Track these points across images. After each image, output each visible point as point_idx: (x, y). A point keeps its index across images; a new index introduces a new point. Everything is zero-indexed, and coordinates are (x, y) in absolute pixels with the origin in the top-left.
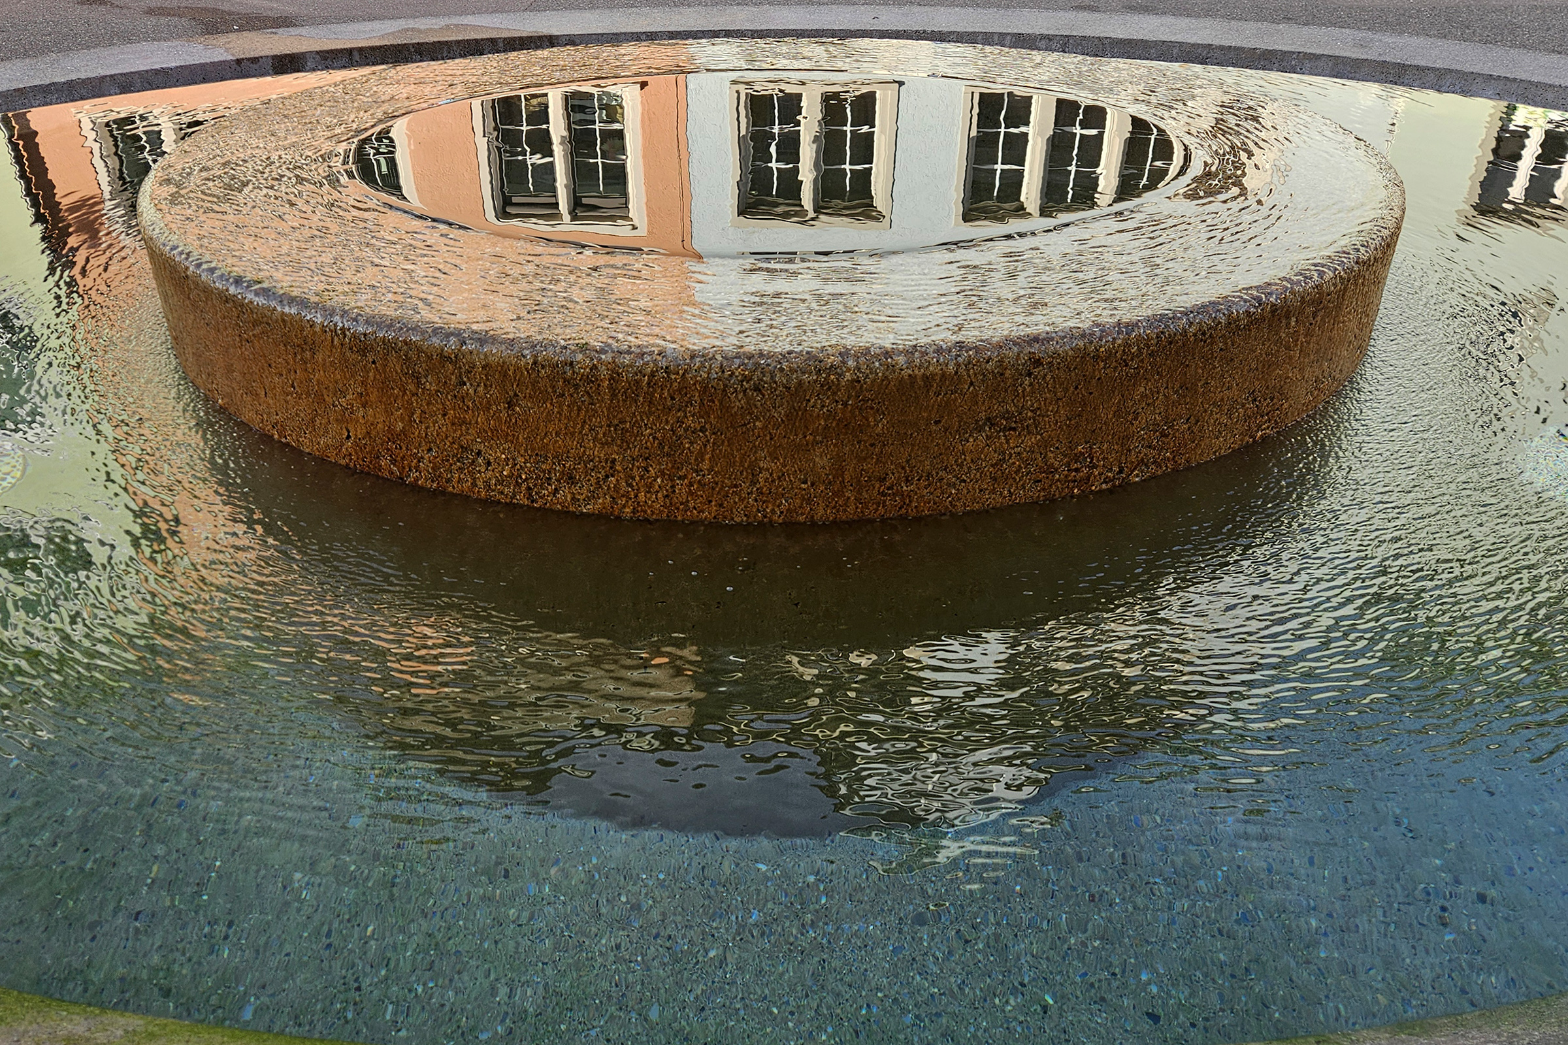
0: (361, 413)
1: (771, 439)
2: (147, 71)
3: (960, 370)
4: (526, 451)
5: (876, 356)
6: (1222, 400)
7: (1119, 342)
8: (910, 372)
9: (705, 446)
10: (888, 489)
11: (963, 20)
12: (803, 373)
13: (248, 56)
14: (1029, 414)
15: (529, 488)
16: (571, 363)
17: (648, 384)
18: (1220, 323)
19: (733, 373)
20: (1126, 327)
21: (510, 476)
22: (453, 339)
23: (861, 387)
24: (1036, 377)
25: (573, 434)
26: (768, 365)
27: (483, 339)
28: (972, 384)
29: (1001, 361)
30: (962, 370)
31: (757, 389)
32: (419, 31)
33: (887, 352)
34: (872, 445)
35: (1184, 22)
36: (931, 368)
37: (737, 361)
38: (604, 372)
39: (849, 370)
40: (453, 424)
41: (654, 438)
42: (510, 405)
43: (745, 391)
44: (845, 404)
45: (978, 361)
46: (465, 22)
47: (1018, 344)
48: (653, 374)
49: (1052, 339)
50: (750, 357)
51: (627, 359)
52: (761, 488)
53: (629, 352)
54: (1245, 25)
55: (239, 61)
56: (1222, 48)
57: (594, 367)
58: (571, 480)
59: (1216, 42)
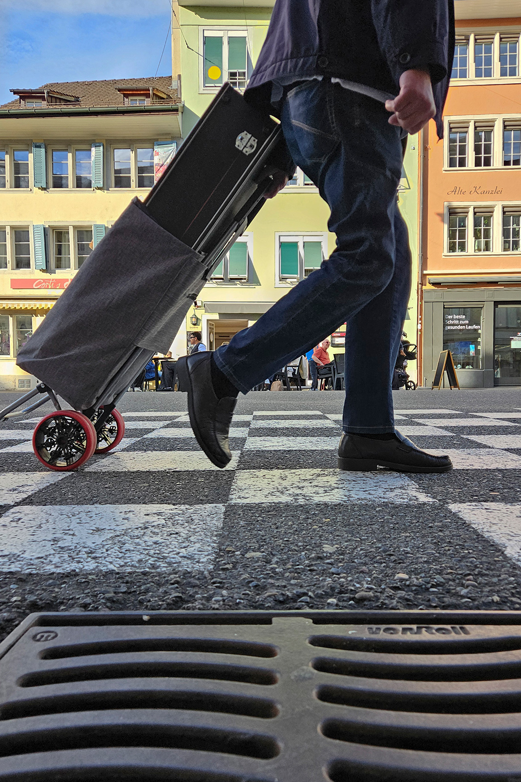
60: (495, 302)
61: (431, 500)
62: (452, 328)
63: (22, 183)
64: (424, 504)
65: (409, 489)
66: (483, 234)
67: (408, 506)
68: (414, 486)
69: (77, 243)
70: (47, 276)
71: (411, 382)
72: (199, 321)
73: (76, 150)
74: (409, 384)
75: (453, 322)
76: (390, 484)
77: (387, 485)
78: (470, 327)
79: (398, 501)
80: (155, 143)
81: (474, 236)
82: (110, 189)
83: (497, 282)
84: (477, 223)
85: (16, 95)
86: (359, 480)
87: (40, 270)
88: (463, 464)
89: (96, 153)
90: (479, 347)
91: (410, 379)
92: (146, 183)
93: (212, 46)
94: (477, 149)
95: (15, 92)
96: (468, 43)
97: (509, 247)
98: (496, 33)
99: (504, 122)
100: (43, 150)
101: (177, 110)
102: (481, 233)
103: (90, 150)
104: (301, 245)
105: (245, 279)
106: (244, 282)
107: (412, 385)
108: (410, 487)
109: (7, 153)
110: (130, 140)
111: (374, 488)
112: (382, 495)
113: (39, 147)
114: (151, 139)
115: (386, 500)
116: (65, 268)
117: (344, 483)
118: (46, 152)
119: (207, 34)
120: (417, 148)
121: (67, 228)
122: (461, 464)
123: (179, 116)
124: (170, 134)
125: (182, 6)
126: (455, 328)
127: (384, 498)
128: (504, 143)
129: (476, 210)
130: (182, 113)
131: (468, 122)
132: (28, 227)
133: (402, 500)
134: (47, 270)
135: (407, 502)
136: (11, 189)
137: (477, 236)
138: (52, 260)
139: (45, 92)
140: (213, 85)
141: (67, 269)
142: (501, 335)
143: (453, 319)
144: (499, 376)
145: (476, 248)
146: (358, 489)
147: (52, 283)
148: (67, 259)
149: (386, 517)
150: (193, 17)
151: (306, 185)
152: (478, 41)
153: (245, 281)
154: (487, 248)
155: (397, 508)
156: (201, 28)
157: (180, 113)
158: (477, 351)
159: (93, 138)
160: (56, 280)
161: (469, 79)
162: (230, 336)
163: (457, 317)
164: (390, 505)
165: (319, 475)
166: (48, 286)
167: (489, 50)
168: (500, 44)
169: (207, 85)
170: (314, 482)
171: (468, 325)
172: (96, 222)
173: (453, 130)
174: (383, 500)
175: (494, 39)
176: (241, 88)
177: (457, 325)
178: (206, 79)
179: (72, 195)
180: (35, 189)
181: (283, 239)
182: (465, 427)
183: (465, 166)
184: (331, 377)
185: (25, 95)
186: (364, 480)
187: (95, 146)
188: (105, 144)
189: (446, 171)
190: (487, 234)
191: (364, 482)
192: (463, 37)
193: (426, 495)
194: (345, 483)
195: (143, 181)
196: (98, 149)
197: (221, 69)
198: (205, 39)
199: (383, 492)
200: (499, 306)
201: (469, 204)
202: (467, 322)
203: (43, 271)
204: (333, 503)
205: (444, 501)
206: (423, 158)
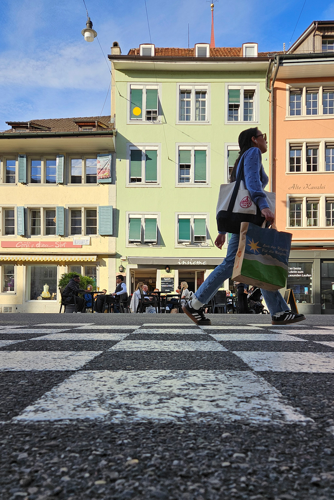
60: (321, 259)
61: (303, 418)
62: (292, 276)
63: (11, 180)
64: (295, 425)
65: (270, 399)
66: (312, 215)
67: (270, 429)
68: (276, 395)
69: (45, 218)
70: (25, 239)
71: (265, 310)
72: (124, 269)
73: (47, 160)
74: (264, 312)
75: (293, 272)
76: (246, 391)
77: (241, 392)
78: (304, 276)
79: (256, 420)
80: (98, 155)
81: (307, 216)
82: (68, 184)
83: (323, 246)
84: (308, 208)
85: (9, 126)
86: (209, 385)
87: (21, 236)
88: (327, 367)
89: (60, 161)
90: (311, 289)
91: (264, 308)
92: (91, 181)
93: (135, 95)
94: (308, 160)
95: (9, 124)
96: (302, 93)
97: (330, 224)
98: (320, 86)
99: (326, 143)
100: (25, 159)
101: (112, 134)
102: (311, 214)
103: (56, 160)
104: (192, 221)
105: (155, 242)
106: (155, 245)
107: (266, 312)
108: (272, 395)
109: (2, 161)
110: (82, 153)
111: (225, 397)
112: (234, 409)
113: (23, 157)
114: (95, 153)
115: (238, 418)
116: (38, 234)
117: (189, 389)
118: (27, 160)
119: (133, 87)
120: (268, 159)
121: (39, 209)
122: (324, 367)
123: (114, 138)
124: (107, 149)
125: (117, 70)
126: (294, 276)
127: (236, 413)
128: (325, 157)
129: (308, 199)
130: (116, 136)
131: (302, 143)
132: (14, 208)
133: (261, 418)
134: (25, 236)
135: (269, 421)
136: (4, 184)
137: (308, 215)
138: (29, 229)
139: (29, 123)
140: (136, 119)
141: (39, 235)
142: (325, 282)
143: (293, 270)
144: (324, 308)
145: (308, 224)
146: (203, 398)
147: (28, 244)
148: (39, 229)
149: (235, 455)
150: (123, 76)
151: (195, 182)
152: (308, 92)
153: (155, 243)
154: (315, 224)
155: (254, 432)
156: (129, 84)
157: (114, 137)
158: (309, 292)
159: (58, 152)
160: (31, 242)
161: (302, 116)
162: (146, 280)
163: (296, 269)
164: (244, 427)
165: (165, 378)
166: (26, 246)
167: (315, 98)
168: (323, 93)
169: (132, 119)
170: (153, 387)
171: (303, 274)
172: (58, 205)
173: (292, 148)
174: (235, 417)
175: (319, 90)
176: (154, 121)
177: (296, 274)
178: (132, 115)
179: (43, 187)
180: (19, 184)
181: (180, 217)
182: (314, 335)
183: (300, 171)
184: (211, 306)
185: (16, 125)
186: (215, 385)
187: (59, 157)
188: (65, 156)
189: (287, 174)
190: (315, 215)
191: (215, 387)
192: (299, 89)
193: (294, 409)
194: (191, 388)
195: (90, 180)
196: (61, 158)
197: (141, 109)
198: (131, 90)
199: (236, 402)
200: (324, 262)
201: (303, 195)
202: (302, 272)
203: (23, 236)
204: (162, 422)
205: (322, 420)
206: (273, 166)
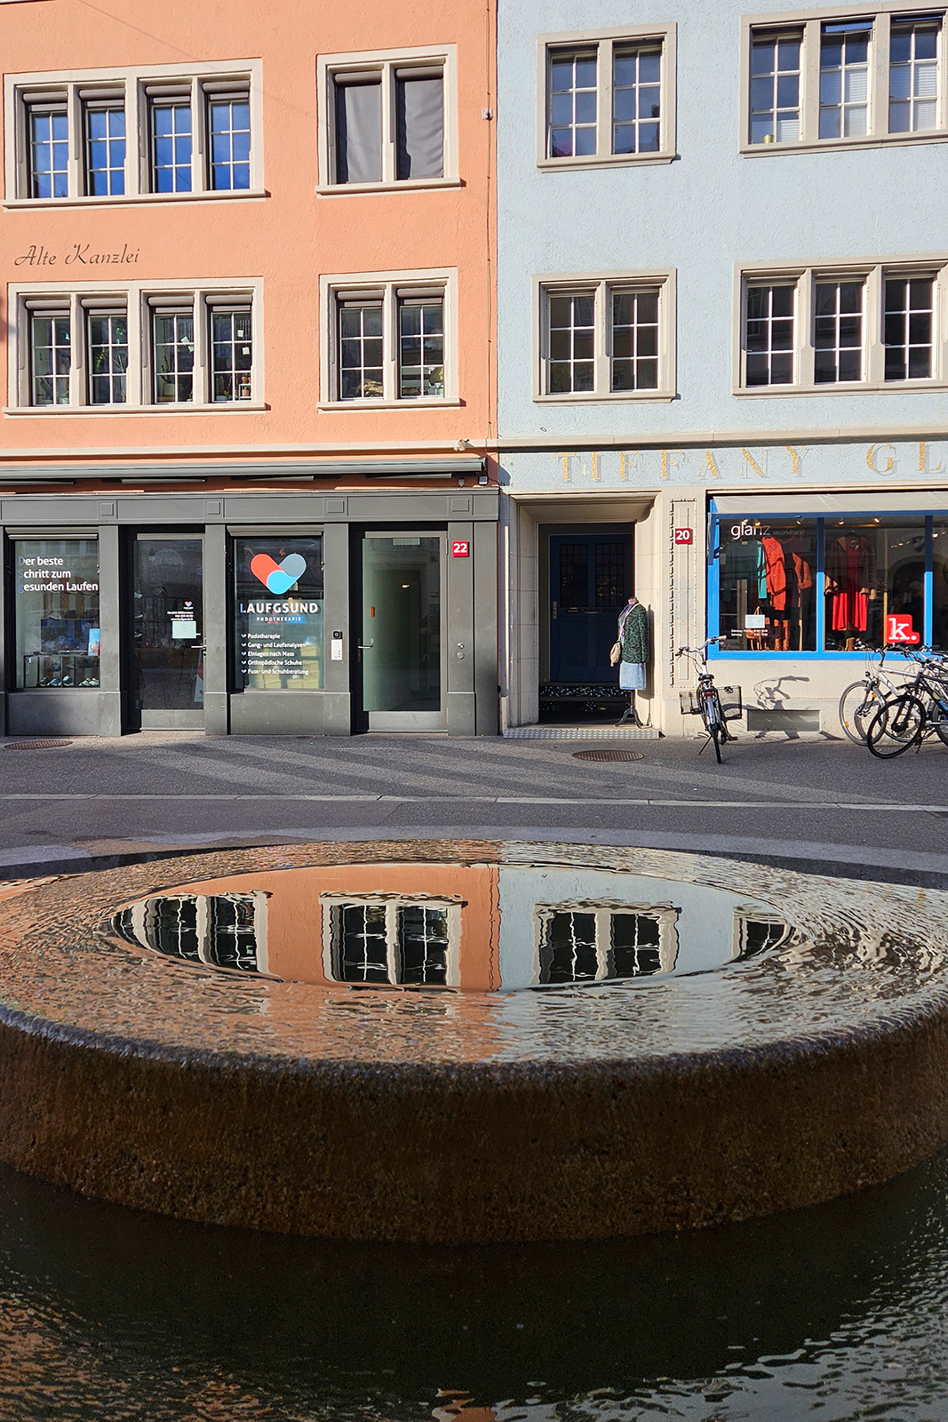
0: (46, 1118)
1: (385, 1150)
2: (22, 865)
3: (551, 1089)
4: (173, 1157)
5: (477, 1070)
6: (809, 1140)
7: (695, 1071)
8: (505, 1087)
9: (327, 1155)
10: (494, 1209)
11: (662, 840)
12: (412, 1085)
13: (102, 855)
14: (620, 1138)
15: (173, 1197)
16: (219, 1069)
17: (280, 1090)
18: (790, 1061)
19: (352, 1082)
20: (701, 1059)
21: (159, 1181)
22: (127, 1047)
23: (462, 1101)
24: (621, 1100)
25: (214, 1139)
26: (383, 1075)
27: (150, 1046)
28: (562, 1103)
29: (587, 1082)
30: (552, 1088)
31: (372, 1098)
32: (239, 839)
33: (487, 1068)
34: (476, 1161)
35: (842, 848)
36: (525, 1085)
37: (356, 1071)
38: (244, 1079)
39: (452, 1082)
40: (117, 1129)
41: (282, 1145)
42: (165, 1110)
43: (361, 1100)
44: (449, 1117)
45: (566, 1081)
46: (277, 833)
47: (603, 1067)
48: (284, 1081)
49: (634, 1064)
50: (368, 1066)
51: (263, 1067)
52: (376, 1202)
53: (267, 1060)
54: (893, 851)
55: (94, 859)
56: (871, 867)
57: (236, 1073)
58: (209, 1188)
59: (867, 863)
60: (122, 526)
75: (35, 575)
78: (75, 587)
99: (143, 86)
126: (40, 587)
129: (86, 303)
143: (36, 568)
163: (45, 562)
171: (72, 581)
173: (35, 109)
177: (45, 581)
189: (9, 208)
200: (139, 537)
202: (69, 574)
